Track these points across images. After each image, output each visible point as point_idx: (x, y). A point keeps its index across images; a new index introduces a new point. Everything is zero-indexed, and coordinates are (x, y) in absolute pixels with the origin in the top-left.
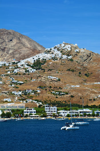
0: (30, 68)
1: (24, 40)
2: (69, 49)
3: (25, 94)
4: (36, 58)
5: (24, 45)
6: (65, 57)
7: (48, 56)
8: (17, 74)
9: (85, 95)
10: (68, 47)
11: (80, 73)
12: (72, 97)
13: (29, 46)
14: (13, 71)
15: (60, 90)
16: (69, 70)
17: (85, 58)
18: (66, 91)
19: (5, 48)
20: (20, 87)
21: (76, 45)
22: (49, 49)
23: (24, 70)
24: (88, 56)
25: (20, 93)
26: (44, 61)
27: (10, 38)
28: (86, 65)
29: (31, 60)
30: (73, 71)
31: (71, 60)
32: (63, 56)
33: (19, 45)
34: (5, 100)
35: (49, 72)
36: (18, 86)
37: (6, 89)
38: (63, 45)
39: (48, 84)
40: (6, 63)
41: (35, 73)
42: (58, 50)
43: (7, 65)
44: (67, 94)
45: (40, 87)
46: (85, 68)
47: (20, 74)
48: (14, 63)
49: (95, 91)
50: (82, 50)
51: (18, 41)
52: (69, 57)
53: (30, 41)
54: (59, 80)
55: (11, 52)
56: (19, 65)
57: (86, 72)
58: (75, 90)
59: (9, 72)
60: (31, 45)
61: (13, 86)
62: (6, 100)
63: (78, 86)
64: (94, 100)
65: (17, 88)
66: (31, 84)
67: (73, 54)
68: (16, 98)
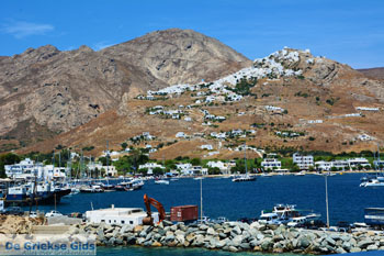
0: (232, 94)
1: (210, 46)
2: (296, 59)
3: (232, 137)
4: (239, 77)
5: (212, 55)
6: (289, 72)
7: (260, 72)
8: (212, 104)
9: (334, 136)
10: (294, 56)
11: (318, 99)
12: (311, 139)
13: (219, 55)
14: (205, 99)
15: (289, 129)
16: (299, 94)
17: (325, 73)
18: (301, 130)
19: (180, 60)
20: (221, 126)
21: (308, 51)
22: (260, 61)
23: (223, 98)
24: (330, 70)
25: (224, 135)
26: (255, 80)
27: (187, 44)
28: (327, 84)
29: (232, 80)
30: (305, 96)
31: (301, 77)
32: (287, 71)
33: (203, 54)
34: (202, 147)
35: (264, 99)
36: (217, 123)
37: (200, 130)
38: (285, 52)
39: (267, 118)
40: (189, 86)
41: (242, 101)
42: (277, 61)
43: (192, 89)
44: (302, 134)
45: (255, 125)
46: (326, 91)
47: (217, 105)
48: (202, 86)
49: (351, 129)
50: (319, 60)
51: (201, 48)
52: (298, 73)
53: (221, 46)
54: (286, 112)
55: (189, 66)
56: (212, 88)
57: (328, 97)
58: (315, 127)
59: (198, 102)
60: (222, 53)
61: (209, 123)
62: (206, 146)
63: (320, 121)
64: (351, 143)
65: (216, 127)
66: (239, 119)
67: (304, 67)
68: (220, 144)
